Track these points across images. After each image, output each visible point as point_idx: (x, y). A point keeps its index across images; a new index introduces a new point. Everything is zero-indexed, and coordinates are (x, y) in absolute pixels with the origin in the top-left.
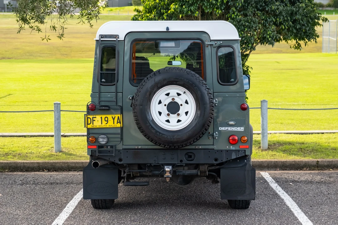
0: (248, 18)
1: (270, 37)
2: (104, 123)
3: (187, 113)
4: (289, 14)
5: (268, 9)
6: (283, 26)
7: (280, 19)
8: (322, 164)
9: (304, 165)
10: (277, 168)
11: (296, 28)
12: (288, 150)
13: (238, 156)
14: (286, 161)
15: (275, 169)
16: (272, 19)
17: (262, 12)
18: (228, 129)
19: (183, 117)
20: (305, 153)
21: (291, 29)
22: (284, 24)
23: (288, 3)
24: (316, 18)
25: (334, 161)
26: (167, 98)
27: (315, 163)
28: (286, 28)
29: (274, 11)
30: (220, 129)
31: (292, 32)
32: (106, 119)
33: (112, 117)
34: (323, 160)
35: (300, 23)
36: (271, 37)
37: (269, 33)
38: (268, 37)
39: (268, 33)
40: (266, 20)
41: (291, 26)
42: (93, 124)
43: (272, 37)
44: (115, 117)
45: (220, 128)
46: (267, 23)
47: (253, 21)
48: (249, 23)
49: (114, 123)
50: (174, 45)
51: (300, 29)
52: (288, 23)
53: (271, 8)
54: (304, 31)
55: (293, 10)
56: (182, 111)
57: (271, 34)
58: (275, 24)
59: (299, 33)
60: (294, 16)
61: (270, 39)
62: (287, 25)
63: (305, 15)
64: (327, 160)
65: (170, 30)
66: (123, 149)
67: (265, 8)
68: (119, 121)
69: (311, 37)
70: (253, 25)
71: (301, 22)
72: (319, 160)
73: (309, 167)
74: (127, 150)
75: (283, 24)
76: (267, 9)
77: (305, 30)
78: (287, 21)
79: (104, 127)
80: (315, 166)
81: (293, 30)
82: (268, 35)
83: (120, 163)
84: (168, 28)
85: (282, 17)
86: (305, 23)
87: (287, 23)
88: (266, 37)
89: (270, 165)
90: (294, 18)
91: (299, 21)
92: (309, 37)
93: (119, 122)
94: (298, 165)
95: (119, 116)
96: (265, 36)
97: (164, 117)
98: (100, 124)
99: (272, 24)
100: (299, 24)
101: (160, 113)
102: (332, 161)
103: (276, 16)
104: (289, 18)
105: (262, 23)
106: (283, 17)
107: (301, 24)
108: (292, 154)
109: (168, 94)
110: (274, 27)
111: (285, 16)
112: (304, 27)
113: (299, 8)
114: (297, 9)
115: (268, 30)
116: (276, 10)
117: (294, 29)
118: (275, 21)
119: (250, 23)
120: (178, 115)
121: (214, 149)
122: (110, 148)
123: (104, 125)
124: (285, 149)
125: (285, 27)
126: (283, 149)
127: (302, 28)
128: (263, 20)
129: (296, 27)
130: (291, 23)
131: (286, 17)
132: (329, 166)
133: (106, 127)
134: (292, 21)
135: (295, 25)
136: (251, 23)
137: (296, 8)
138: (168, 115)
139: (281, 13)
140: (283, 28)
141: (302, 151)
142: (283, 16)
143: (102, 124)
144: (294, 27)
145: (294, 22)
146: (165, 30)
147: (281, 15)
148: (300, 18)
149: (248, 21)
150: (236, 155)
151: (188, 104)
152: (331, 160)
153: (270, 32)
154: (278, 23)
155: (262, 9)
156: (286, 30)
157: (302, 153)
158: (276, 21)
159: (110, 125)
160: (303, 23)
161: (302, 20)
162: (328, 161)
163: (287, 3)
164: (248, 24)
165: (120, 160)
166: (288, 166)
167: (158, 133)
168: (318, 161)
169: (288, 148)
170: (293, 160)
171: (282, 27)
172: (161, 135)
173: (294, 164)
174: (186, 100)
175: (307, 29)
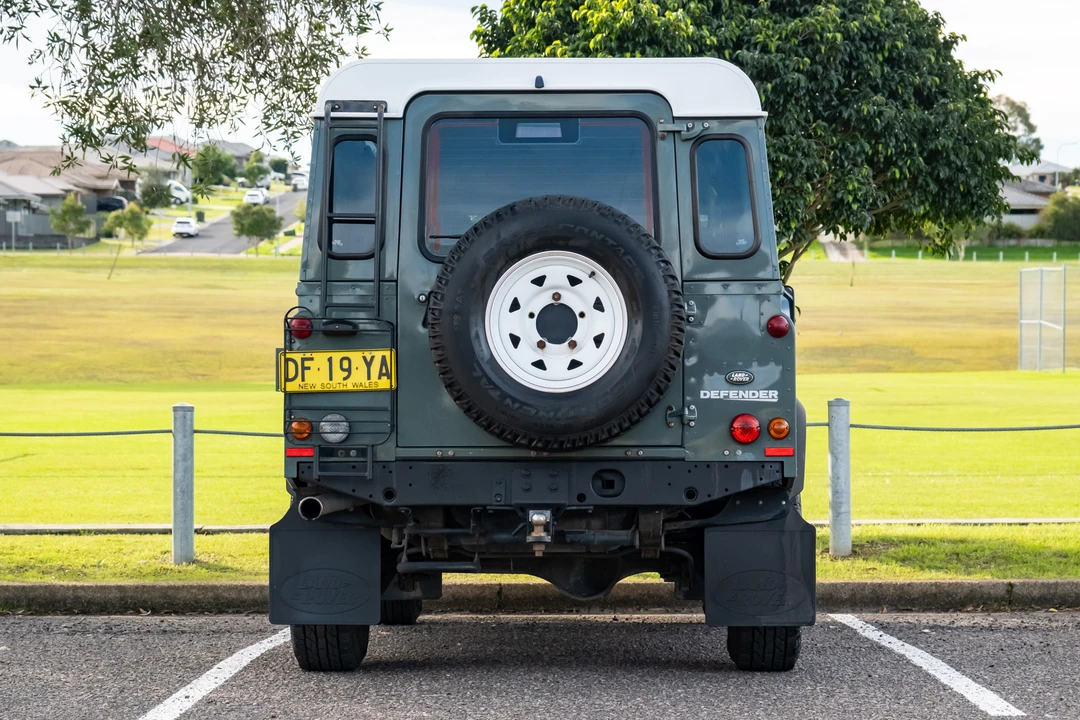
0: (788, 138)
1: (856, 200)
2: (339, 375)
3: (598, 340)
4: (917, 134)
5: (850, 115)
6: (897, 171)
7: (887, 146)
8: (1025, 593)
9: (966, 597)
10: (881, 605)
11: (937, 180)
12: (915, 557)
13: (759, 483)
14: (909, 585)
15: (875, 610)
16: (862, 146)
17: (830, 125)
18: (728, 397)
19: (586, 352)
20: (968, 566)
21: (920, 181)
22: (900, 163)
23: (913, 99)
24: (1000, 150)
25: (1063, 584)
26: (539, 293)
27: (1002, 592)
28: (905, 177)
29: (868, 121)
30: (702, 397)
31: (924, 190)
32: (346, 365)
33: (364, 358)
34: (1027, 580)
35: (949, 164)
36: (859, 201)
37: (854, 186)
38: (851, 199)
39: (851, 187)
40: (844, 149)
41: (920, 171)
42: (303, 380)
43: (861, 199)
44: (373, 358)
45: (702, 392)
46: (847, 158)
47: (803, 149)
48: (790, 155)
49: (369, 378)
50: (559, 135)
51: (950, 181)
52: (913, 161)
53: (859, 111)
54: (962, 189)
55: (929, 122)
56: (584, 332)
57: (860, 189)
58: (870, 162)
59: (947, 196)
60: (932, 140)
61: (855, 207)
62: (909, 168)
63: (965, 139)
64: (1040, 581)
65: (547, 86)
66: (396, 460)
67: (841, 113)
68: (384, 371)
69: (984, 207)
70: (803, 161)
71: (953, 157)
72: (1013, 581)
73: (984, 603)
74: (410, 464)
75: (895, 164)
76: (845, 115)
77: (966, 184)
78: (910, 153)
79: (337, 389)
80: (1003, 599)
81: (928, 185)
82: (849, 193)
83: (386, 503)
84: (539, 81)
85: (894, 140)
86: (965, 163)
87: (909, 162)
88: (842, 200)
89: (858, 596)
90: (932, 146)
91: (948, 156)
92: (980, 207)
93: (384, 375)
94: (948, 597)
95: (387, 354)
96: (839, 196)
97: (528, 352)
98: (326, 380)
99: (862, 161)
100: (946, 165)
101: (515, 340)
102: (1056, 584)
103: (874, 136)
104: (915, 145)
105: (831, 158)
106: (897, 142)
107: (953, 165)
108: (929, 567)
109: (539, 281)
110: (866, 170)
111: (902, 138)
112: (962, 177)
113: (947, 113)
114: (941, 119)
115: (850, 179)
116: (872, 118)
117: (930, 181)
118: (870, 153)
119: (793, 155)
120: (573, 345)
121: (683, 460)
122: (357, 456)
123: (338, 382)
124: (906, 554)
125: (901, 173)
126: (901, 555)
127: (958, 179)
128: (833, 148)
129: (938, 174)
130: (921, 159)
131: (905, 141)
132: (1045, 599)
133: (345, 388)
134: (925, 154)
135: (933, 169)
136: (796, 156)
137: (937, 114)
138: (541, 345)
139: (889, 127)
140: (898, 176)
141: (959, 560)
142: (896, 136)
143: (331, 379)
144: (930, 174)
145: (933, 157)
146: (532, 86)
147: (890, 135)
148: (951, 146)
149: (787, 148)
150: (754, 479)
151: (602, 310)
152: (1052, 581)
153: (856, 185)
154: (882, 160)
155: (828, 115)
156: (906, 185)
157: (959, 565)
158: (877, 152)
159: (358, 382)
160: (959, 163)
161: (957, 155)
162: (1043, 584)
163: (910, 99)
164: (786, 157)
165: (389, 495)
166: (917, 599)
167: (508, 401)
168: (1011, 585)
169: (916, 553)
170: (933, 581)
171: (894, 172)
172: (517, 405)
173: (935, 595)
174: (598, 299)
175: (973, 182)
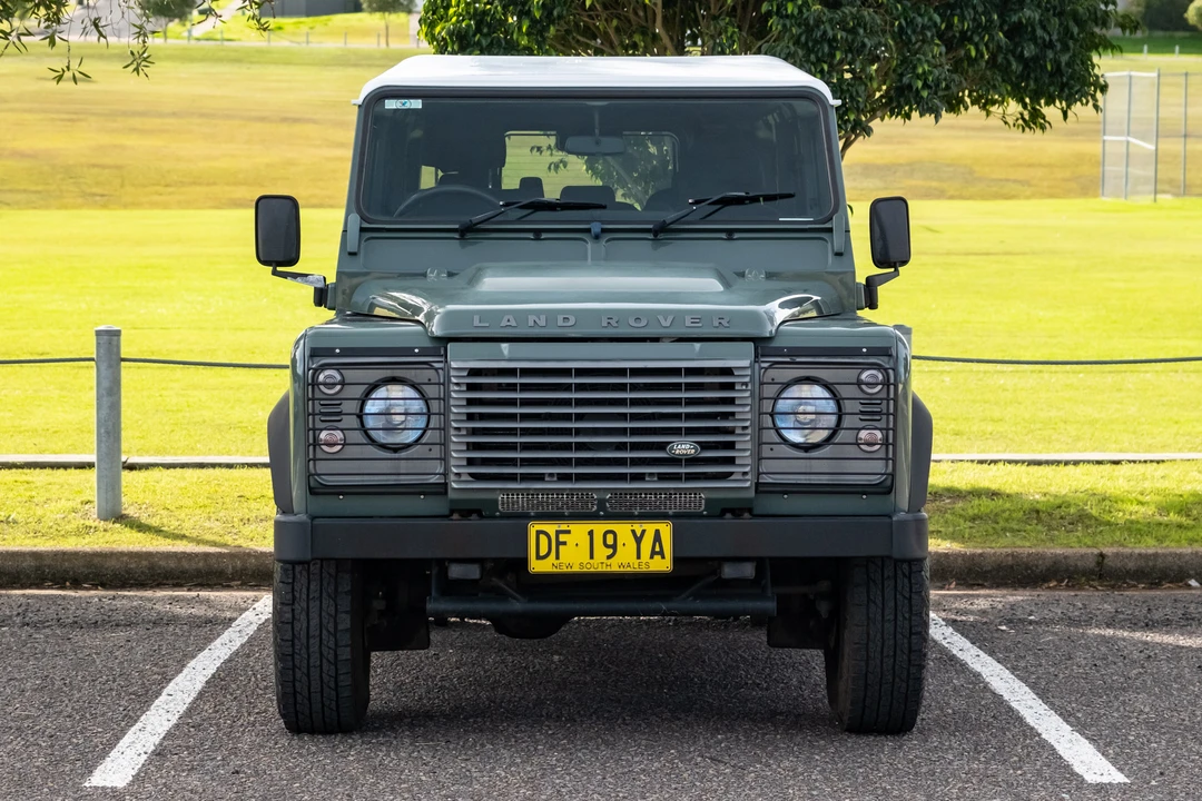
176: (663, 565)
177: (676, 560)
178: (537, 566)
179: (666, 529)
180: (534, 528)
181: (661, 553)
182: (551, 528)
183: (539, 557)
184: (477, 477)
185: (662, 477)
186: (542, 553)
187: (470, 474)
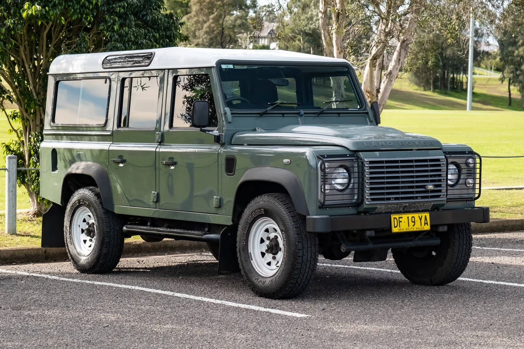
176: (427, 228)
177: (431, 226)
178: (395, 230)
179: (428, 215)
180: (393, 216)
181: (427, 224)
182: (397, 216)
183: (395, 227)
184: (373, 200)
185: (423, 197)
186: (396, 225)
187: (371, 199)
